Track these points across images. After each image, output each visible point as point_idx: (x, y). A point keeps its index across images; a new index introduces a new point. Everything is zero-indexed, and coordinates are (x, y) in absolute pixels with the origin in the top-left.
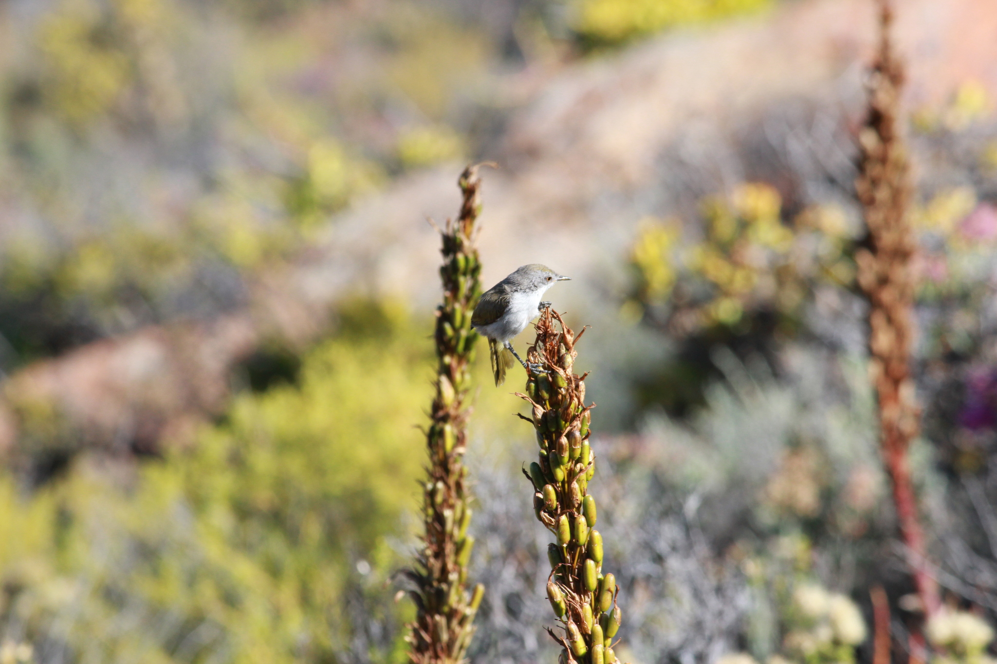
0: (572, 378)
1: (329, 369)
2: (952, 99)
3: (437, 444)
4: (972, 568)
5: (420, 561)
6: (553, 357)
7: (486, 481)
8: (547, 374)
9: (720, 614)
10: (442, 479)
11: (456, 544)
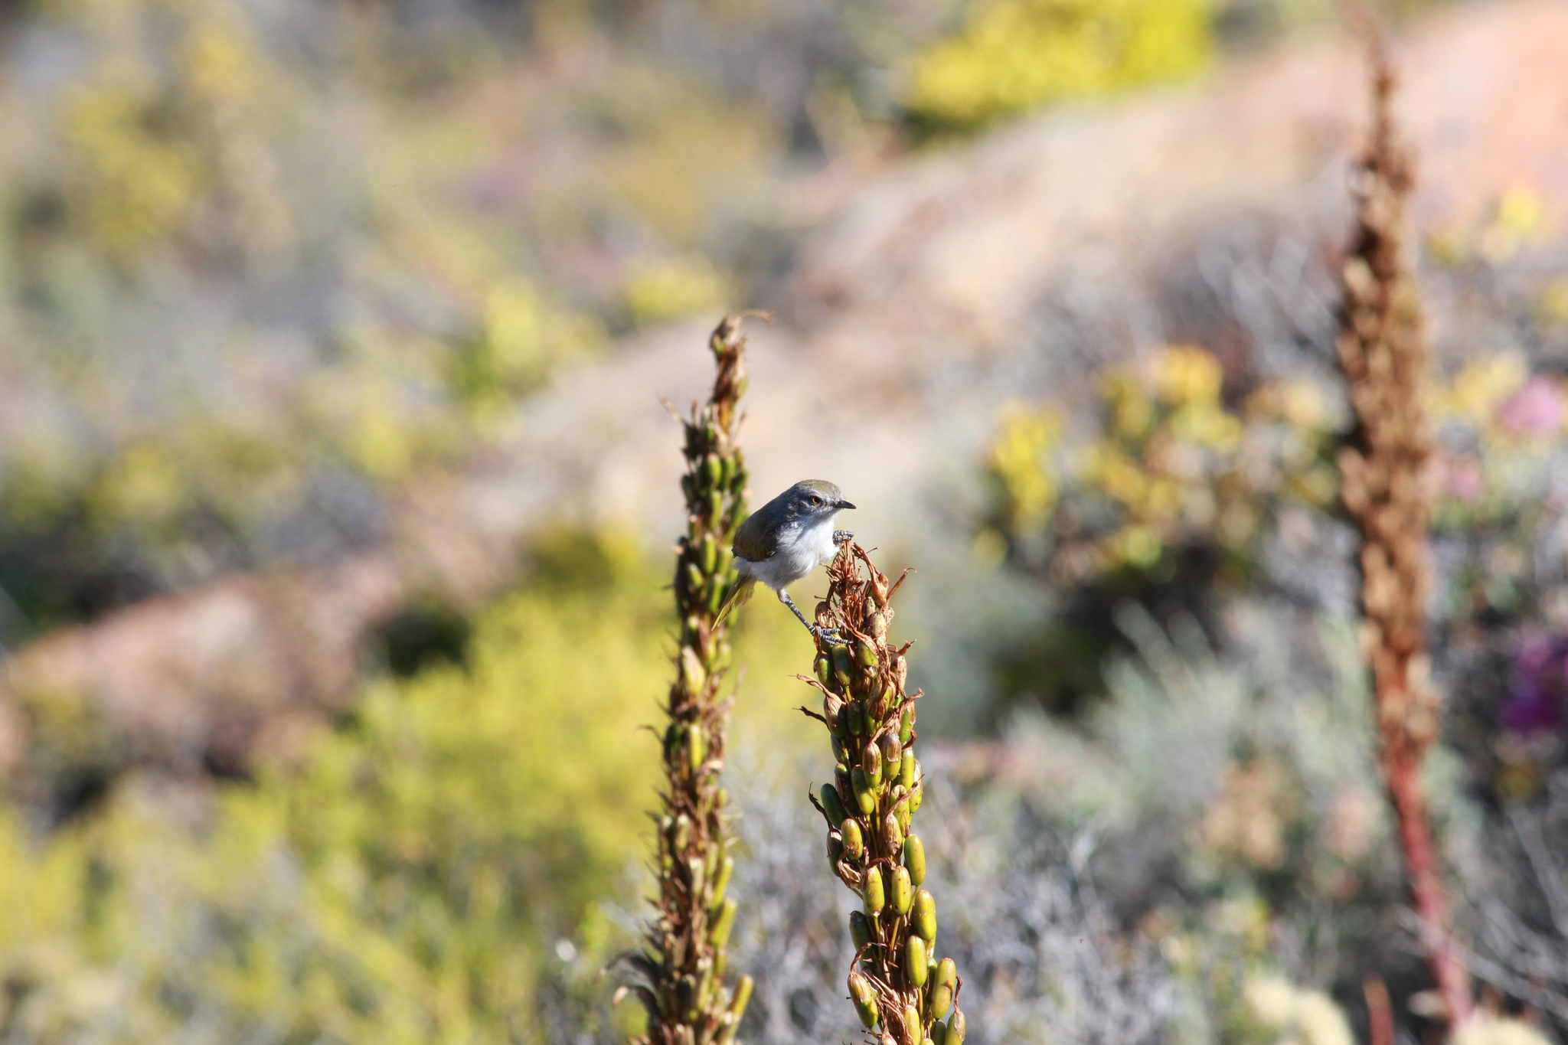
0: (886, 652)
1: (514, 638)
2: (1492, 213)
3: (678, 756)
4: (1522, 949)
5: (652, 940)
6: (857, 618)
7: (759, 813)
8: (847, 645)
9: (1127, 1023)
10: (685, 809)
11: (708, 912)
